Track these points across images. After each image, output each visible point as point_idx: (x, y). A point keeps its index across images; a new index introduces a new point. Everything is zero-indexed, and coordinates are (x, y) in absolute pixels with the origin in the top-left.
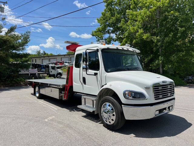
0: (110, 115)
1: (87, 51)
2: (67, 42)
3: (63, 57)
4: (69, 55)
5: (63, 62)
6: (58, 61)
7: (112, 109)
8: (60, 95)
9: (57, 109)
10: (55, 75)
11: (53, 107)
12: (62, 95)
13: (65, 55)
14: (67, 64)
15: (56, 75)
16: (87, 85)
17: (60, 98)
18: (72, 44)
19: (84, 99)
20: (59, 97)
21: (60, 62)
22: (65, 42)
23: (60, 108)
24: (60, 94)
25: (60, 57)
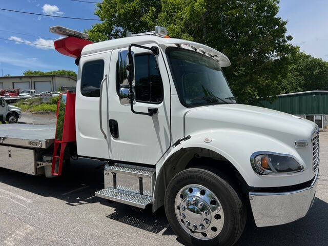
0: (208, 217)
1: (133, 48)
2: (58, 28)
3: (18, 80)
4: (31, 77)
5: (18, 90)
6: (6, 88)
7: (213, 202)
8: (36, 165)
9: (30, 201)
10: (2, 115)
11: (16, 196)
12: (44, 164)
13: (21, 78)
14: (26, 95)
15: (5, 116)
16: (123, 140)
17: (39, 173)
18: (70, 36)
19: (111, 176)
20: (36, 169)
21: (11, 92)
22: (53, 29)
23: (39, 197)
24: (39, 163)
25: (11, 81)
